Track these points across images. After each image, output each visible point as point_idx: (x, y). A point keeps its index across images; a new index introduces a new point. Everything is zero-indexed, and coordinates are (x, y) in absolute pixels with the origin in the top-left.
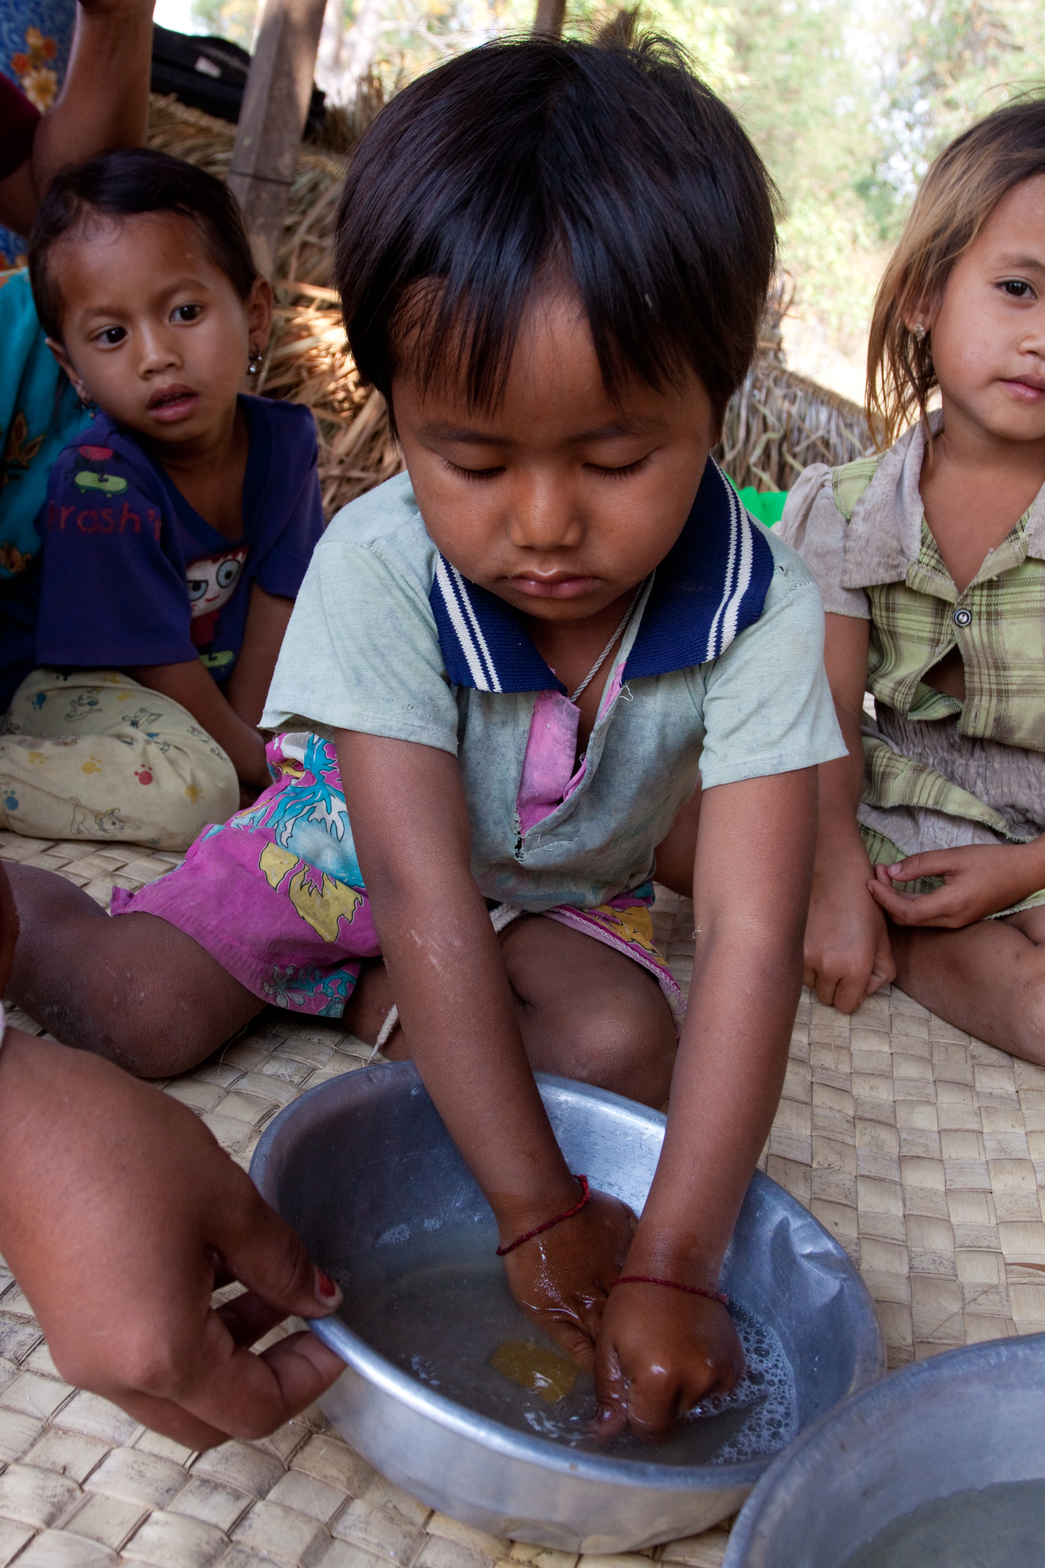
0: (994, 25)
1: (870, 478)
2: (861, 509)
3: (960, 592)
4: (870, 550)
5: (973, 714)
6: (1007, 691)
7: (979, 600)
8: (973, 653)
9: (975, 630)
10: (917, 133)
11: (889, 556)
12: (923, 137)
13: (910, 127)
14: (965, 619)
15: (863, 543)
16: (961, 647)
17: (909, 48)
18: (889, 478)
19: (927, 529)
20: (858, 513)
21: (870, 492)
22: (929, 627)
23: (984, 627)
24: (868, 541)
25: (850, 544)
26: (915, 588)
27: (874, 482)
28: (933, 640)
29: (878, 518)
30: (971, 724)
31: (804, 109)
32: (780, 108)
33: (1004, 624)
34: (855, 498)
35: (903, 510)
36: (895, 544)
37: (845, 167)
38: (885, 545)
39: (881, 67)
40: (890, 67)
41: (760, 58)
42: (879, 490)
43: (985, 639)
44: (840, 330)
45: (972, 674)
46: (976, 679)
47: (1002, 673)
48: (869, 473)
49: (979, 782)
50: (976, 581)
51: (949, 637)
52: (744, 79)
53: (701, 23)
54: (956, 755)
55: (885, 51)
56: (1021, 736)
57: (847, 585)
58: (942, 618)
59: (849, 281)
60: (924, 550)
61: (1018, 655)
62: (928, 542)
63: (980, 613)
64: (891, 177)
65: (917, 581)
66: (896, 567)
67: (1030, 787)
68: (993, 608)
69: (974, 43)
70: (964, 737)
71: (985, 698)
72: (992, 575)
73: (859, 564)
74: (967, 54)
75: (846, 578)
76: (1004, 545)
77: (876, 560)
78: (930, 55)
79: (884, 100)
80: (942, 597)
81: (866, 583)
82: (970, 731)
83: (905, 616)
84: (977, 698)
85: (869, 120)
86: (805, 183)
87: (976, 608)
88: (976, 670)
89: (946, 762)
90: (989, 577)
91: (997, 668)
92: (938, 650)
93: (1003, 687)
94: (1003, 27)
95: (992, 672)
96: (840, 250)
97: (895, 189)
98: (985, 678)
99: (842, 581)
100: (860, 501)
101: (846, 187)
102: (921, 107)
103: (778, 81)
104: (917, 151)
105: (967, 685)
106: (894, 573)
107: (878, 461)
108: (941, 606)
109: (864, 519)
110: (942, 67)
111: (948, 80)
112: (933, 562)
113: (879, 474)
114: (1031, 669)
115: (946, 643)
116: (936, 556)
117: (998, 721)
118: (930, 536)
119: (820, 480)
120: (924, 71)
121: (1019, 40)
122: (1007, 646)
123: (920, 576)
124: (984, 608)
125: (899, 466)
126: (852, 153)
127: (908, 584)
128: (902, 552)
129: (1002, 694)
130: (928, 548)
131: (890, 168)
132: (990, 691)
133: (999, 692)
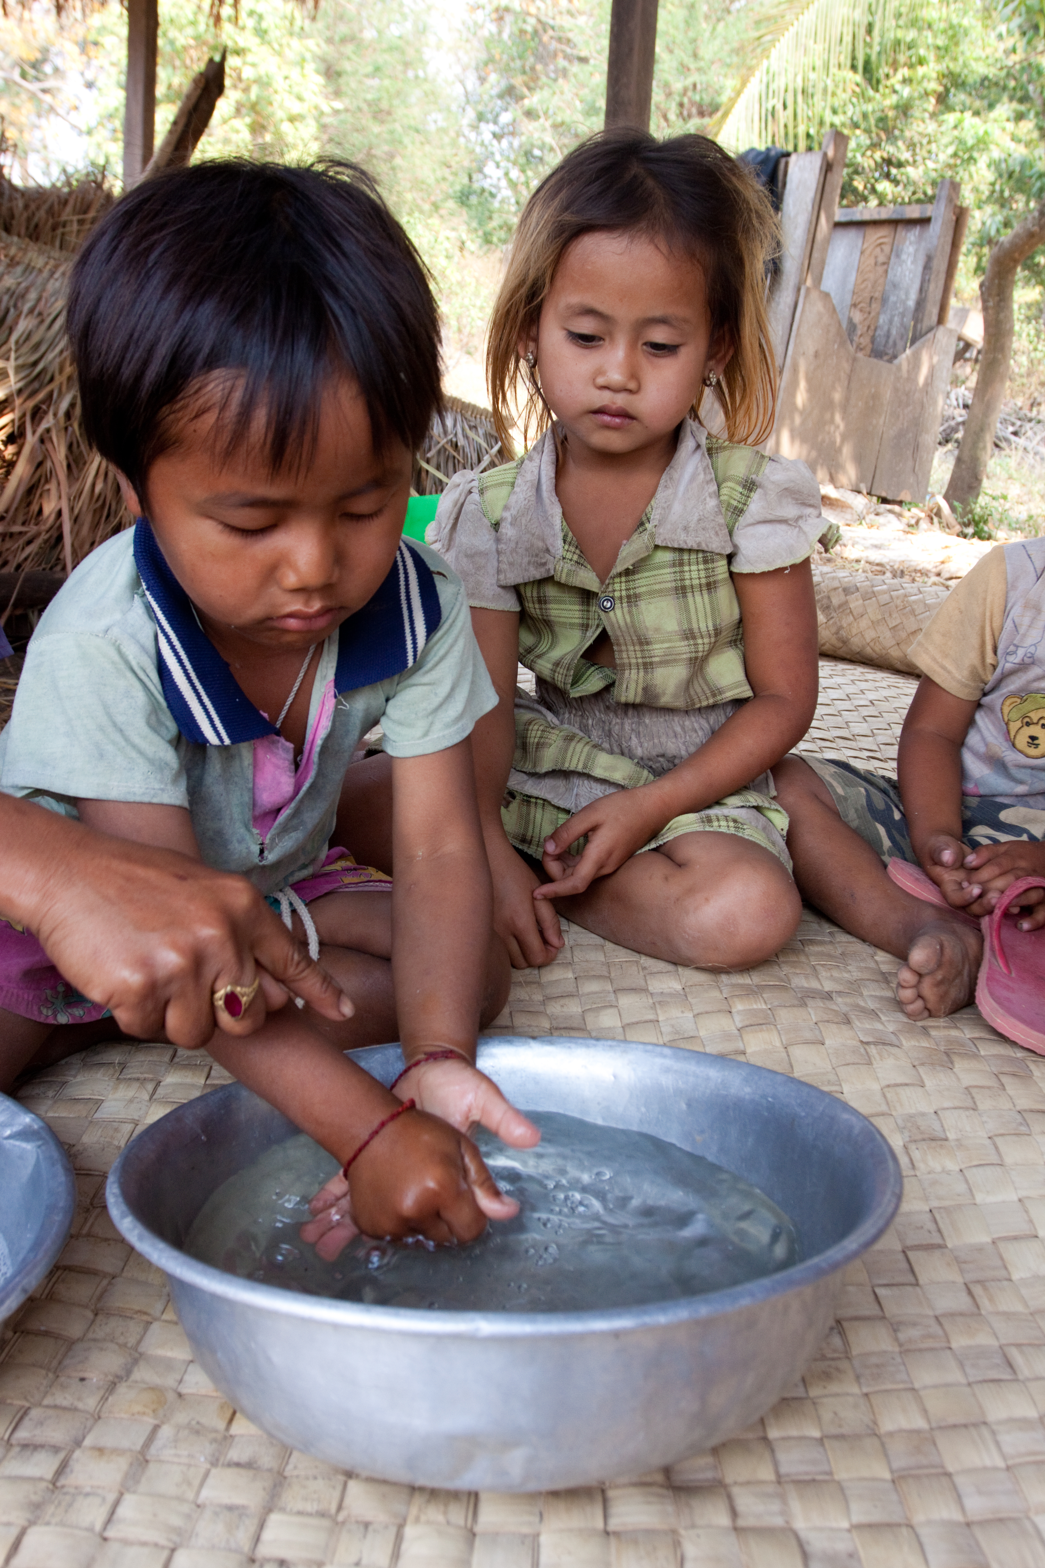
0: (559, 40)
1: (513, 485)
2: (507, 515)
3: (602, 582)
4: (520, 551)
5: (624, 686)
6: (651, 663)
7: (619, 588)
8: (619, 633)
9: (618, 612)
10: (505, 143)
11: (537, 555)
12: (511, 145)
13: (497, 136)
14: (609, 605)
15: (513, 545)
16: (608, 629)
17: (486, 64)
18: (528, 484)
19: (566, 528)
20: (506, 519)
21: (513, 498)
22: (578, 614)
23: (626, 610)
24: (517, 543)
25: (502, 546)
26: (563, 581)
27: (516, 489)
28: (583, 625)
29: (523, 522)
30: (623, 694)
31: (397, 127)
32: (376, 129)
33: (642, 604)
34: (501, 504)
35: (545, 512)
36: (540, 544)
37: (444, 179)
38: (532, 545)
39: (462, 82)
40: (472, 81)
41: (349, 83)
42: (521, 496)
43: (628, 620)
44: (460, 331)
45: (621, 651)
46: (624, 655)
47: (645, 647)
48: (511, 480)
49: (633, 737)
50: (614, 572)
51: (596, 622)
52: (338, 105)
53: (290, 55)
54: (611, 715)
55: (465, 69)
56: (665, 700)
57: (503, 583)
58: (588, 605)
59: (461, 285)
60: (566, 547)
61: (657, 630)
62: (569, 540)
63: (621, 598)
64: (486, 184)
65: (564, 575)
66: (544, 564)
67: (676, 736)
68: (632, 592)
69: (544, 56)
70: (618, 704)
71: (634, 672)
72: (628, 565)
73: (511, 564)
74: (539, 67)
75: (502, 577)
76: (635, 536)
77: (526, 560)
78: (506, 70)
79: (471, 114)
80: (588, 588)
81: (520, 580)
82: (623, 700)
83: (556, 606)
84: (627, 672)
85: (459, 134)
86: (409, 196)
87: (617, 594)
88: (624, 648)
89: (604, 722)
90: (625, 567)
91: (641, 644)
92: (589, 634)
93: (648, 660)
94: (569, 41)
95: (637, 648)
96: (448, 257)
97: (493, 195)
98: (632, 654)
99: (498, 580)
100: (506, 508)
101: (448, 197)
102: (505, 118)
103: (369, 104)
104: (508, 159)
105: (618, 661)
106: (543, 570)
107: (517, 467)
108: (587, 596)
109: (511, 524)
110: (518, 81)
111: (525, 91)
112: (575, 557)
113: (519, 481)
114: (670, 641)
115: (594, 628)
116: (578, 551)
117: (645, 689)
118: (570, 534)
119: (468, 487)
120: (503, 84)
121: (583, 54)
122: (647, 624)
123: (565, 570)
124: (624, 593)
125: (536, 472)
126: (449, 167)
127: (556, 578)
128: (548, 551)
129: (648, 666)
130: (570, 544)
131: (485, 177)
132: (637, 664)
133: (645, 664)
